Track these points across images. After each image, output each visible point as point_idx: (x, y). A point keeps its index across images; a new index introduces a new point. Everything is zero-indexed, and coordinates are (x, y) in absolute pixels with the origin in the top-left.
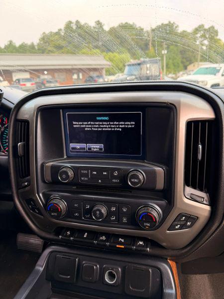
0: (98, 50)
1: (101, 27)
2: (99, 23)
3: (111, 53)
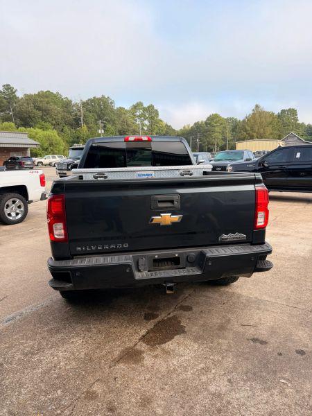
1: (13, 93)
2: (8, 88)
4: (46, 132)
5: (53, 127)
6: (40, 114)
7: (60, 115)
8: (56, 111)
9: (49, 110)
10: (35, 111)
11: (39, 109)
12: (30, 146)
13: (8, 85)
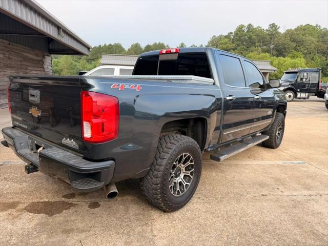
0: (267, 54)
1: (276, 29)
2: (273, 26)
3: (282, 58)
4: (294, 60)
5: (303, 55)
6: (294, 45)
7: (313, 45)
8: (310, 42)
9: (303, 41)
10: (290, 43)
11: (294, 41)
12: (270, 71)
13: (274, 24)
